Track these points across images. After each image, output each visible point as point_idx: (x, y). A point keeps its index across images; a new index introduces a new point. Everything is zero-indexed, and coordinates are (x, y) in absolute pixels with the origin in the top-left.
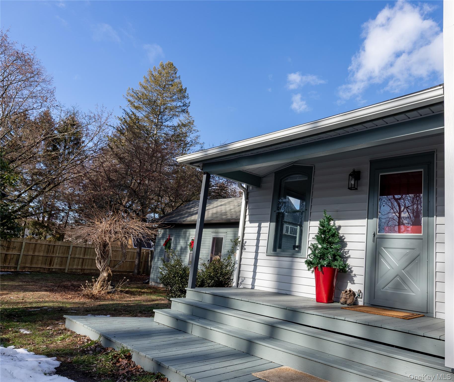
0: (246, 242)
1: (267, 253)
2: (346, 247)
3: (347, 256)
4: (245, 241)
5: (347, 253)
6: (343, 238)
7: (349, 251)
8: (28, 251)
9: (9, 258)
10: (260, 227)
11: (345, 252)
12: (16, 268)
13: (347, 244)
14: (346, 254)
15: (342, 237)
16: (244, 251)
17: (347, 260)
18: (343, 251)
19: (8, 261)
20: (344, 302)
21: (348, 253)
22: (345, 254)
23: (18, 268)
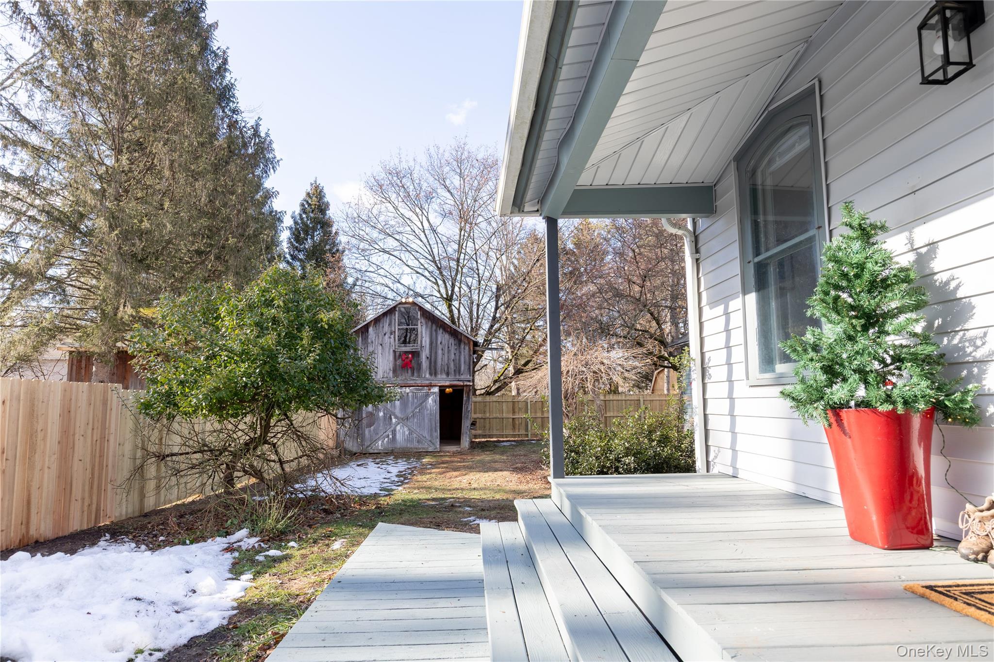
0: (709, 360)
1: (748, 378)
2: (971, 317)
3: (978, 354)
4: (707, 355)
5: (979, 343)
6: (953, 285)
7: (985, 334)
8: (536, 412)
9: (517, 423)
10: (727, 314)
11: (972, 341)
12: (527, 435)
13: (974, 307)
14: (977, 348)
15: (947, 283)
16: (709, 381)
17: (983, 372)
18: (962, 338)
19: (517, 427)
20: (977, 554)
21: (984, 344)
22: (969, 350)
23: (529, 436)
